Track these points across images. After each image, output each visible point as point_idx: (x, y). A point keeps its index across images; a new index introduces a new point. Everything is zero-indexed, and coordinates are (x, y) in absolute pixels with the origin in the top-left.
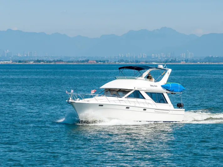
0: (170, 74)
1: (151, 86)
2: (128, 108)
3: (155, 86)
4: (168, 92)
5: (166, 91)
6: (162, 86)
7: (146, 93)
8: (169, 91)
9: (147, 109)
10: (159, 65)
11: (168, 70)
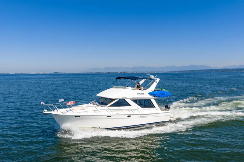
0: (158, 83)
1: (138, 94)
2: (109, 117)
3: (142, 94)
4: (155, 98)
5: (154, 97)
6: (150, 94)
7: (132, 100)
8: (157, 97)
9: (132, 116)
10: (151, 76)
11: (156, 79)
